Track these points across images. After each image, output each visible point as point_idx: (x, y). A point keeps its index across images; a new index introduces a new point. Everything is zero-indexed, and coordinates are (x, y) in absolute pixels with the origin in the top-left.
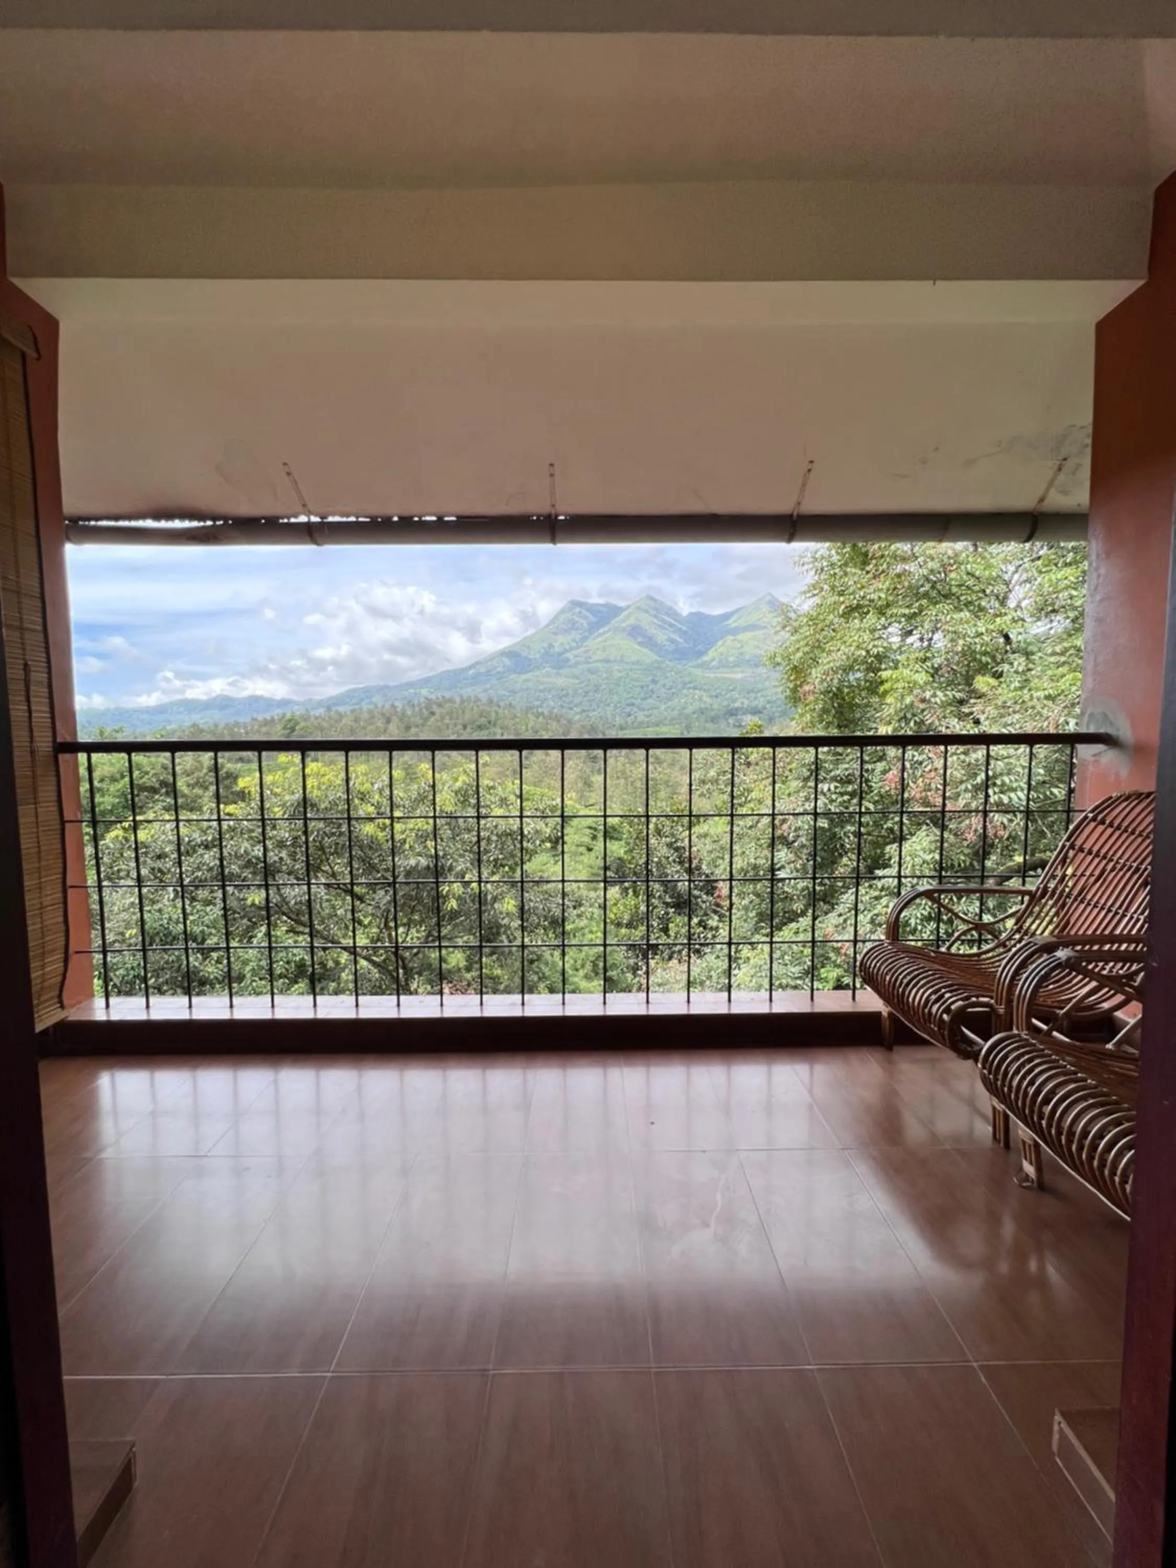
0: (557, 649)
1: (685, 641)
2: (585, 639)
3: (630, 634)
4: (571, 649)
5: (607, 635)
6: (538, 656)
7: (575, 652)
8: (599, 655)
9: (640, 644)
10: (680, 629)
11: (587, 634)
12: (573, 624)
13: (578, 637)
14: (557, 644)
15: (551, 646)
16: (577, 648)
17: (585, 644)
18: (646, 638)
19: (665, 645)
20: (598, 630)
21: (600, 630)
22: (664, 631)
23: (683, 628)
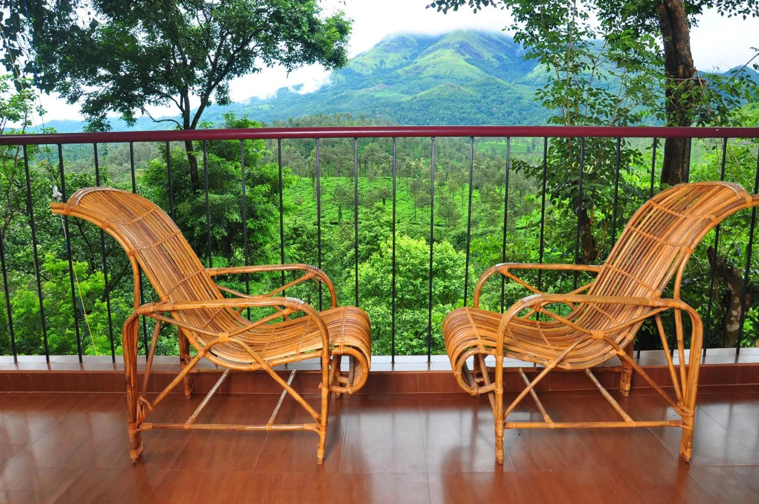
0: (389, 65)
1: (509, 58)
2: (414, 56)
3: (458, 51)
4: (402, 66)
5: (436, 52)
6: (370, 72)
7: (407, 68)
8: (431, 71)
9: (467, 60)
10: (506, 47)
11: (416, 51)
12: (403, 42)
13: (408, 54)
14: (388, 61)
15: (382, 62)
16: (408, 64)
17: (415, 61)
18: (473, 55)
19: (491, 62)
20: (427, 47)
21: (430, 48)
22: (490, 49)
23: (509, 45)
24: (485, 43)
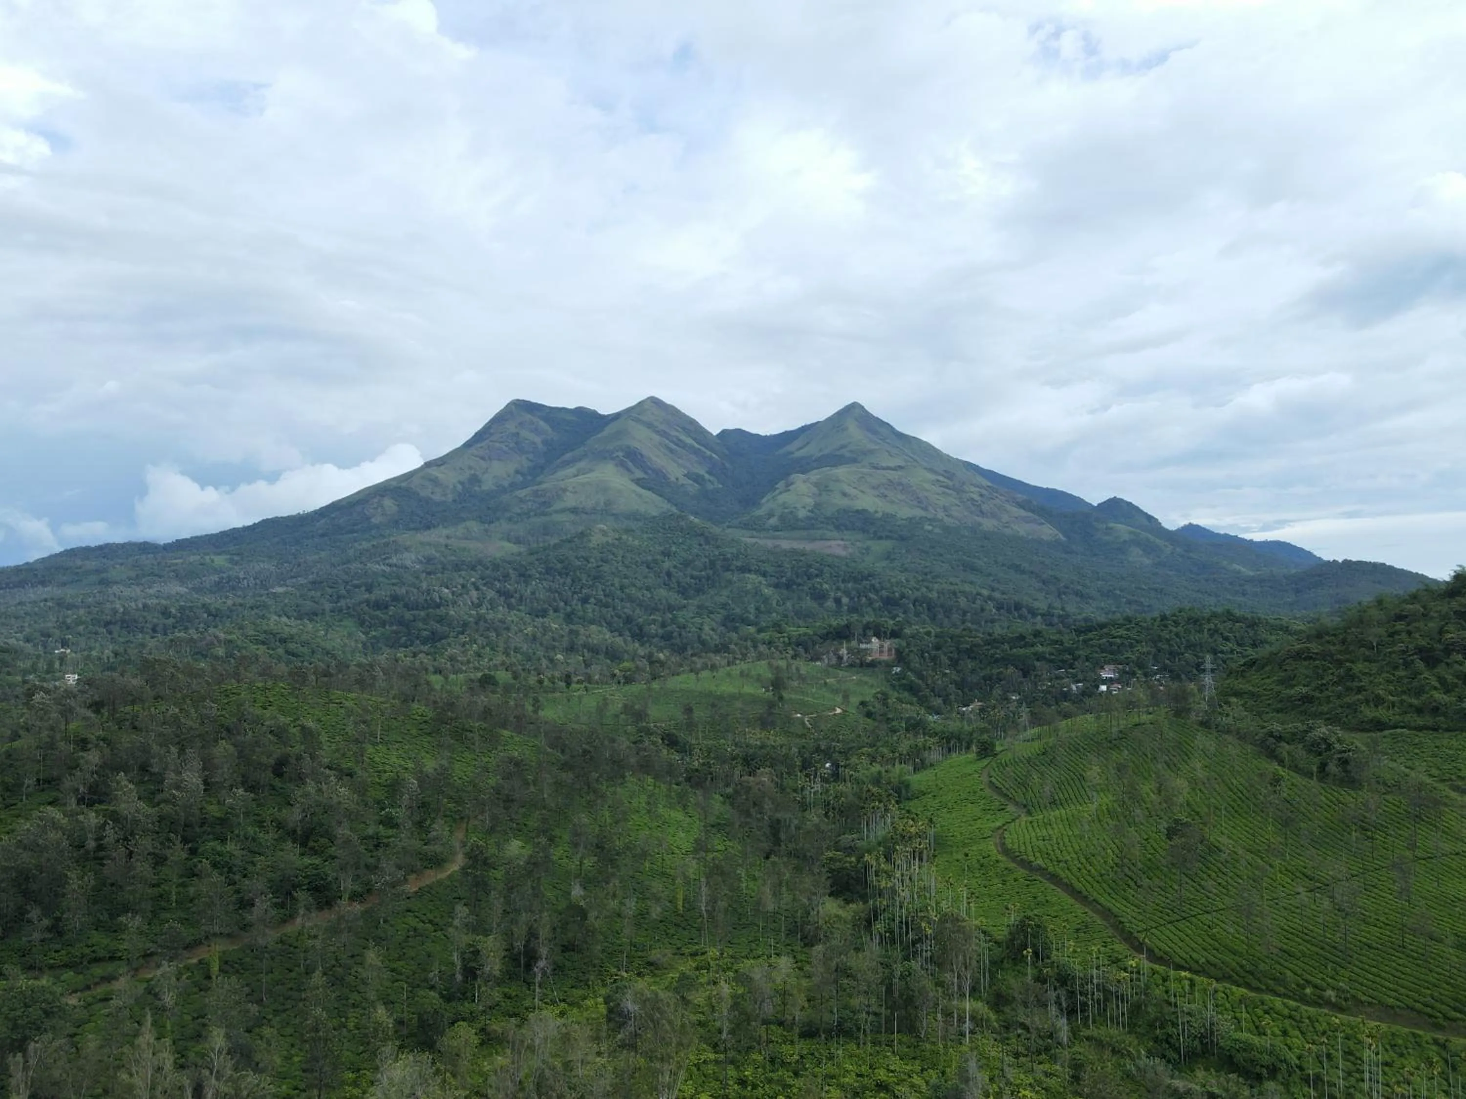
0: (488, 484)
1: (719, 479)
2: (538, 470)
3: (621, 464)
4: (513, 487)
5: (580, 465)
6: (450, 498)
7: (522, 493)
8: (569, 500)
9: (638, 482)
10: (711, 458)
11: (542, 461)
12: (517, 442)
13: (527, 466)
14: (486, 477)
15: (475, 480)
16: (524, 486)
17: (538, 479)
18: (650, 472)
19: (683, 485)
20: (563, 454)
21: (568, 456)
22: (680, 461)
23: (714, 456)
24: (671, 451)
